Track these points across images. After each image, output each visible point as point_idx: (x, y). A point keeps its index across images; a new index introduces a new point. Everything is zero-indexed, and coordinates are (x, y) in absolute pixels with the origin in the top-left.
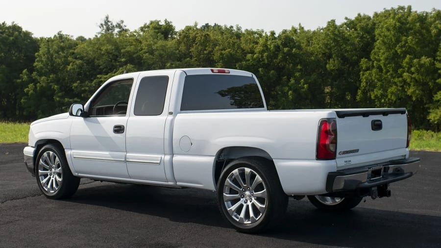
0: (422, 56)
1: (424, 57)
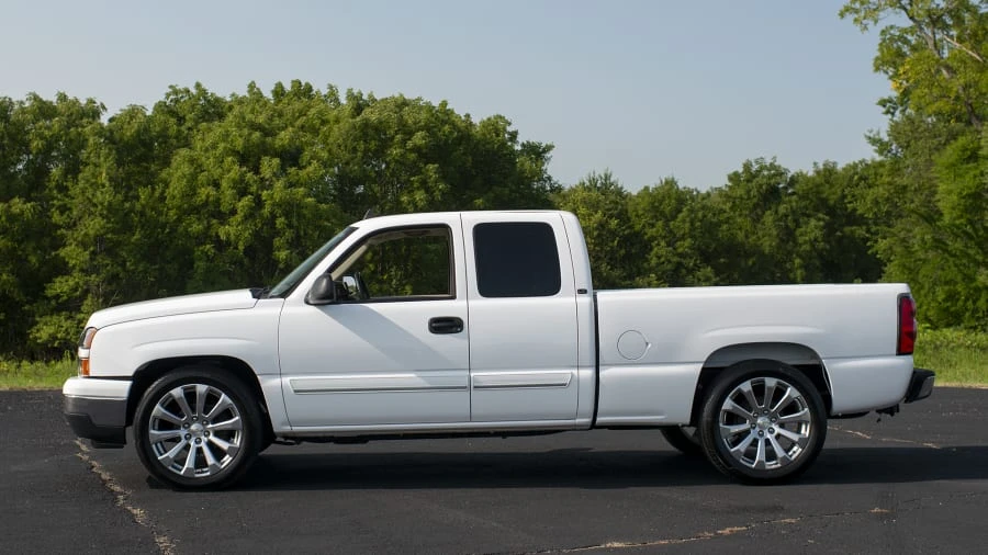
0: (12, 197)
1: (17, 200)
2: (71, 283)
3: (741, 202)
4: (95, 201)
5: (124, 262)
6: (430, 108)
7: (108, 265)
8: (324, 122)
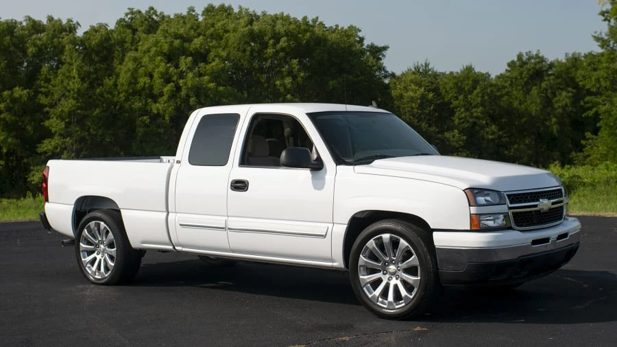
0: (15, 86)
1: (17, 88)
2: (53, 143)
3: (516, 81)
4: (68, 88)
5: (89, 129)
6: (296, 21)
7: (78, 131)
8: (227, 31)
